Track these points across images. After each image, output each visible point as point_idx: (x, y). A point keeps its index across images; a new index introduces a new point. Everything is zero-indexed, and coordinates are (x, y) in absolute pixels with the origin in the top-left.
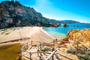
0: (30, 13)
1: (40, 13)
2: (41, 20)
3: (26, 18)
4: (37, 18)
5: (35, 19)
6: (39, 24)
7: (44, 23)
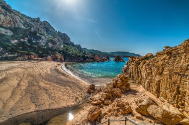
0: (38, 30)
1: (65, 34)
2: (64, 47)
3: (22, 40)
4: (54, 43)
5: (50, 45)
6: (59, 55)
7: (72, 54)
